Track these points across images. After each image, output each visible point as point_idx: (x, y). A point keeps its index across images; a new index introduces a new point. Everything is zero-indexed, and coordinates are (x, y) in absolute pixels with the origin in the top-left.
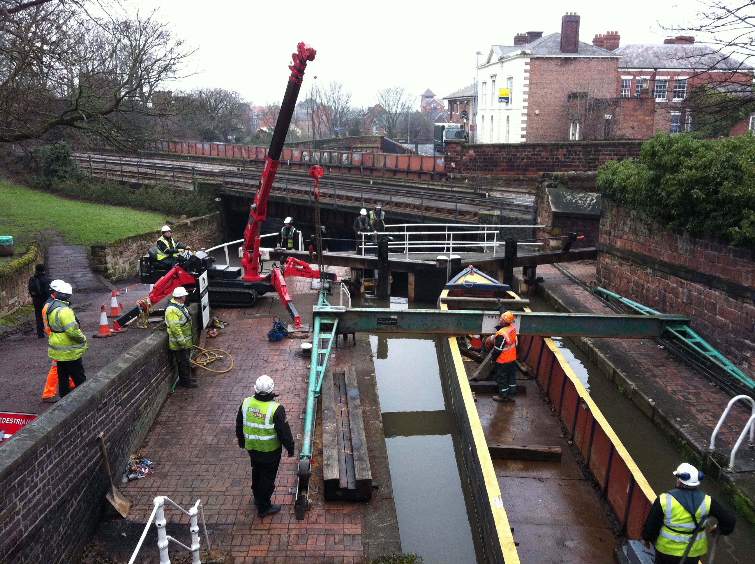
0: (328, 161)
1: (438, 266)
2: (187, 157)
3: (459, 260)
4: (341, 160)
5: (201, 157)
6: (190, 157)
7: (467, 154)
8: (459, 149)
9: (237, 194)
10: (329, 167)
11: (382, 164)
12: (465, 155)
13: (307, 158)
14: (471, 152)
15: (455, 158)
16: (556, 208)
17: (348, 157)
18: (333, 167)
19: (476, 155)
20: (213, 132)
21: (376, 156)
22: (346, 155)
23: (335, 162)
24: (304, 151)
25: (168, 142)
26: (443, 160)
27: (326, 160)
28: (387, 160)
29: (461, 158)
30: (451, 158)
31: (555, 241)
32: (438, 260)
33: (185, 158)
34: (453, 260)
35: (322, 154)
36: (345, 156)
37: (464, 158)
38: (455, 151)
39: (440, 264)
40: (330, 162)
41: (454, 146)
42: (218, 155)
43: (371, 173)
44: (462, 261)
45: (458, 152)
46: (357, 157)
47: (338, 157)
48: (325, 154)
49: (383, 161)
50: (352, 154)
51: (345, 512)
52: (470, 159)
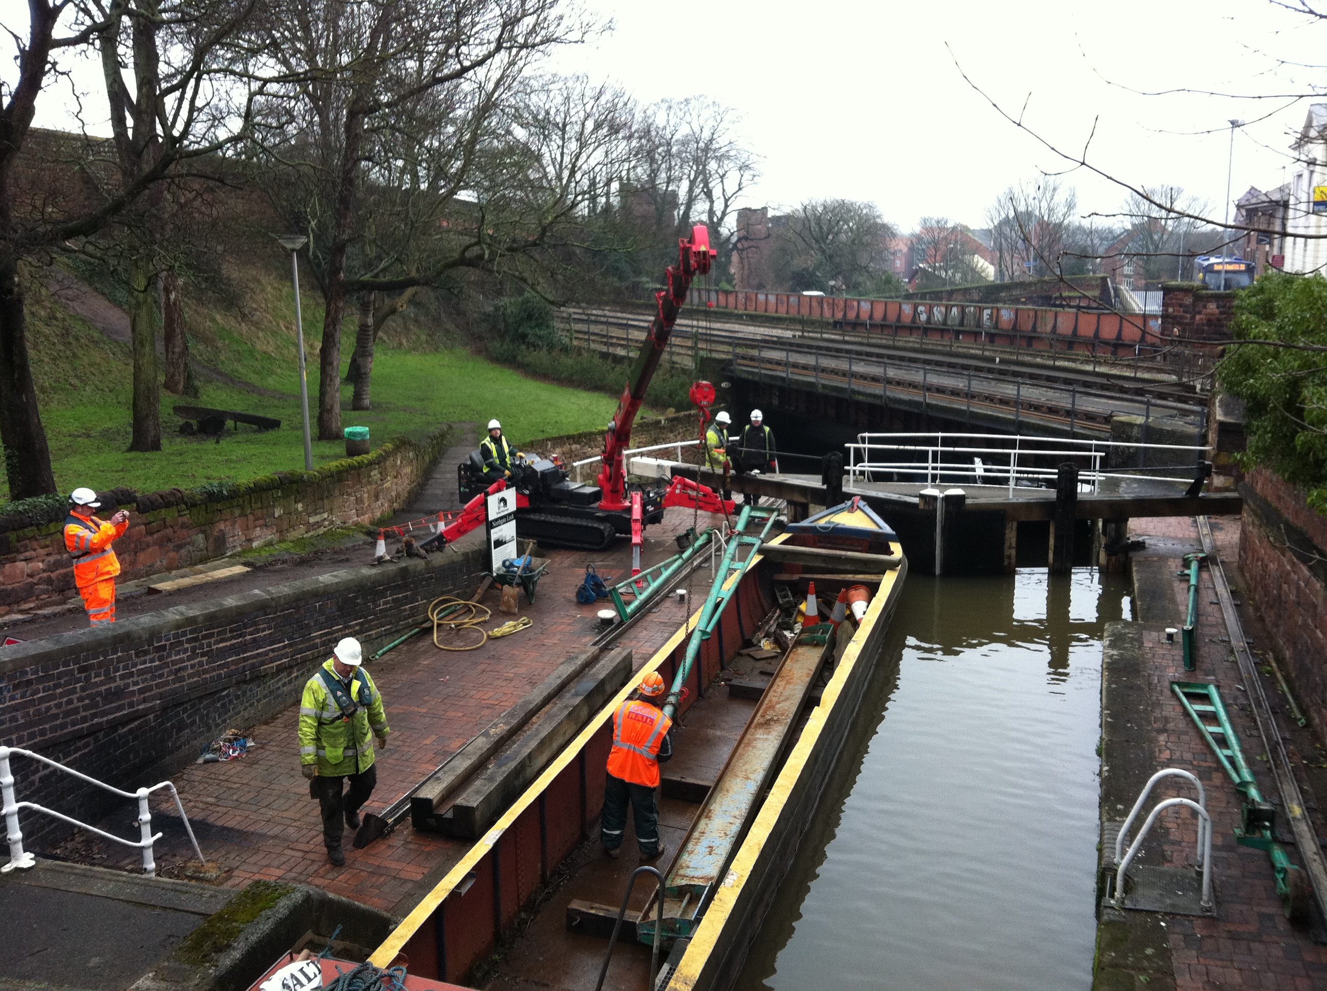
0: (957, 322)
1: (921, 507)
2: (741, 316)
3: (962, 498)
4: (979, 322)
5: (761, 316)
6: (747, 315)
7: (1204, 311)
8: (1188, 300)
9: (751, 377)
10: (958, 333)
11: (1049, 328)
12: (1199, 313)
13: (923, 317)
14: (1212, 307)
15: (1182, 317)
16: (1226, 414)
17: (991, 315)
18: (965, 333)
19: (1221, 313)
20: (812, 275)
21: (1039, 314)
22: (989, 311)
23: (970, 324)
24: (920, 304)
25: (717, 292)
26: (1160, 321)
27: (953, 319)
28: (1059, 319)
29: (1193, 318)
30: (1174, 318)
31: (1222, 478)
32: (922, 497)
33: (738, 318)
34: (948, 498)
35: (948, 308)
36: (987, 313)
37: (1198, 317)
38: (1181, 306)
39: (925, 503)
40: (962, 323)
41: (1180, 295)
42: (787, 312)
43: (1030, 345)
44: (968, 501)
45: (1186, 306)
46: (1006, 315)
47: (975, 313)
48: (955, 310)
49: (1052, 322)
50: (998, 310)
51: (428, 849)
52: (1209, 320)
